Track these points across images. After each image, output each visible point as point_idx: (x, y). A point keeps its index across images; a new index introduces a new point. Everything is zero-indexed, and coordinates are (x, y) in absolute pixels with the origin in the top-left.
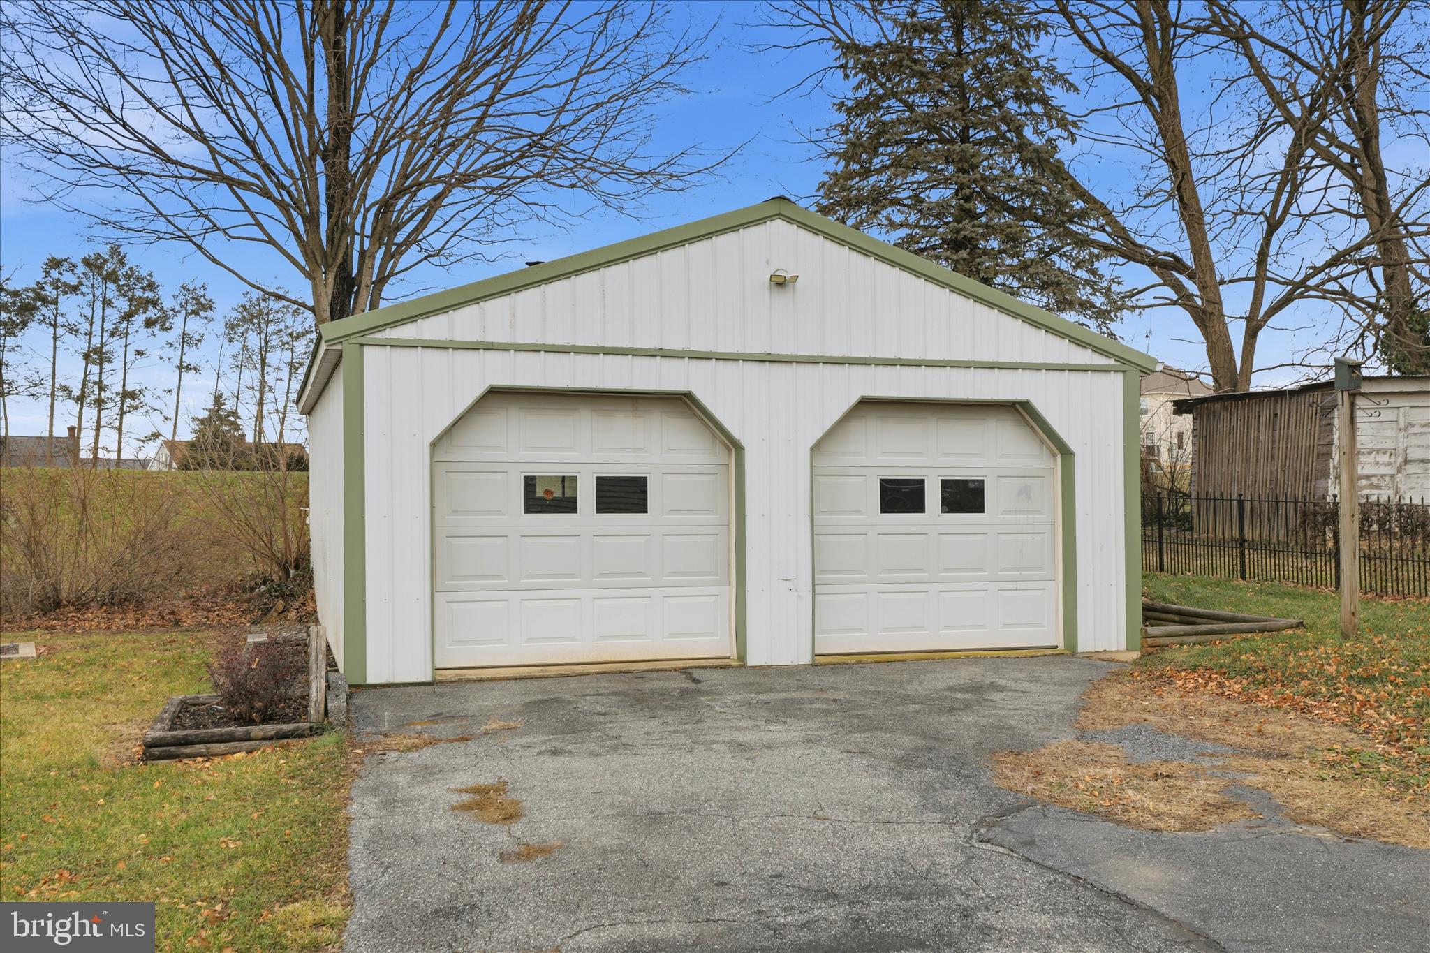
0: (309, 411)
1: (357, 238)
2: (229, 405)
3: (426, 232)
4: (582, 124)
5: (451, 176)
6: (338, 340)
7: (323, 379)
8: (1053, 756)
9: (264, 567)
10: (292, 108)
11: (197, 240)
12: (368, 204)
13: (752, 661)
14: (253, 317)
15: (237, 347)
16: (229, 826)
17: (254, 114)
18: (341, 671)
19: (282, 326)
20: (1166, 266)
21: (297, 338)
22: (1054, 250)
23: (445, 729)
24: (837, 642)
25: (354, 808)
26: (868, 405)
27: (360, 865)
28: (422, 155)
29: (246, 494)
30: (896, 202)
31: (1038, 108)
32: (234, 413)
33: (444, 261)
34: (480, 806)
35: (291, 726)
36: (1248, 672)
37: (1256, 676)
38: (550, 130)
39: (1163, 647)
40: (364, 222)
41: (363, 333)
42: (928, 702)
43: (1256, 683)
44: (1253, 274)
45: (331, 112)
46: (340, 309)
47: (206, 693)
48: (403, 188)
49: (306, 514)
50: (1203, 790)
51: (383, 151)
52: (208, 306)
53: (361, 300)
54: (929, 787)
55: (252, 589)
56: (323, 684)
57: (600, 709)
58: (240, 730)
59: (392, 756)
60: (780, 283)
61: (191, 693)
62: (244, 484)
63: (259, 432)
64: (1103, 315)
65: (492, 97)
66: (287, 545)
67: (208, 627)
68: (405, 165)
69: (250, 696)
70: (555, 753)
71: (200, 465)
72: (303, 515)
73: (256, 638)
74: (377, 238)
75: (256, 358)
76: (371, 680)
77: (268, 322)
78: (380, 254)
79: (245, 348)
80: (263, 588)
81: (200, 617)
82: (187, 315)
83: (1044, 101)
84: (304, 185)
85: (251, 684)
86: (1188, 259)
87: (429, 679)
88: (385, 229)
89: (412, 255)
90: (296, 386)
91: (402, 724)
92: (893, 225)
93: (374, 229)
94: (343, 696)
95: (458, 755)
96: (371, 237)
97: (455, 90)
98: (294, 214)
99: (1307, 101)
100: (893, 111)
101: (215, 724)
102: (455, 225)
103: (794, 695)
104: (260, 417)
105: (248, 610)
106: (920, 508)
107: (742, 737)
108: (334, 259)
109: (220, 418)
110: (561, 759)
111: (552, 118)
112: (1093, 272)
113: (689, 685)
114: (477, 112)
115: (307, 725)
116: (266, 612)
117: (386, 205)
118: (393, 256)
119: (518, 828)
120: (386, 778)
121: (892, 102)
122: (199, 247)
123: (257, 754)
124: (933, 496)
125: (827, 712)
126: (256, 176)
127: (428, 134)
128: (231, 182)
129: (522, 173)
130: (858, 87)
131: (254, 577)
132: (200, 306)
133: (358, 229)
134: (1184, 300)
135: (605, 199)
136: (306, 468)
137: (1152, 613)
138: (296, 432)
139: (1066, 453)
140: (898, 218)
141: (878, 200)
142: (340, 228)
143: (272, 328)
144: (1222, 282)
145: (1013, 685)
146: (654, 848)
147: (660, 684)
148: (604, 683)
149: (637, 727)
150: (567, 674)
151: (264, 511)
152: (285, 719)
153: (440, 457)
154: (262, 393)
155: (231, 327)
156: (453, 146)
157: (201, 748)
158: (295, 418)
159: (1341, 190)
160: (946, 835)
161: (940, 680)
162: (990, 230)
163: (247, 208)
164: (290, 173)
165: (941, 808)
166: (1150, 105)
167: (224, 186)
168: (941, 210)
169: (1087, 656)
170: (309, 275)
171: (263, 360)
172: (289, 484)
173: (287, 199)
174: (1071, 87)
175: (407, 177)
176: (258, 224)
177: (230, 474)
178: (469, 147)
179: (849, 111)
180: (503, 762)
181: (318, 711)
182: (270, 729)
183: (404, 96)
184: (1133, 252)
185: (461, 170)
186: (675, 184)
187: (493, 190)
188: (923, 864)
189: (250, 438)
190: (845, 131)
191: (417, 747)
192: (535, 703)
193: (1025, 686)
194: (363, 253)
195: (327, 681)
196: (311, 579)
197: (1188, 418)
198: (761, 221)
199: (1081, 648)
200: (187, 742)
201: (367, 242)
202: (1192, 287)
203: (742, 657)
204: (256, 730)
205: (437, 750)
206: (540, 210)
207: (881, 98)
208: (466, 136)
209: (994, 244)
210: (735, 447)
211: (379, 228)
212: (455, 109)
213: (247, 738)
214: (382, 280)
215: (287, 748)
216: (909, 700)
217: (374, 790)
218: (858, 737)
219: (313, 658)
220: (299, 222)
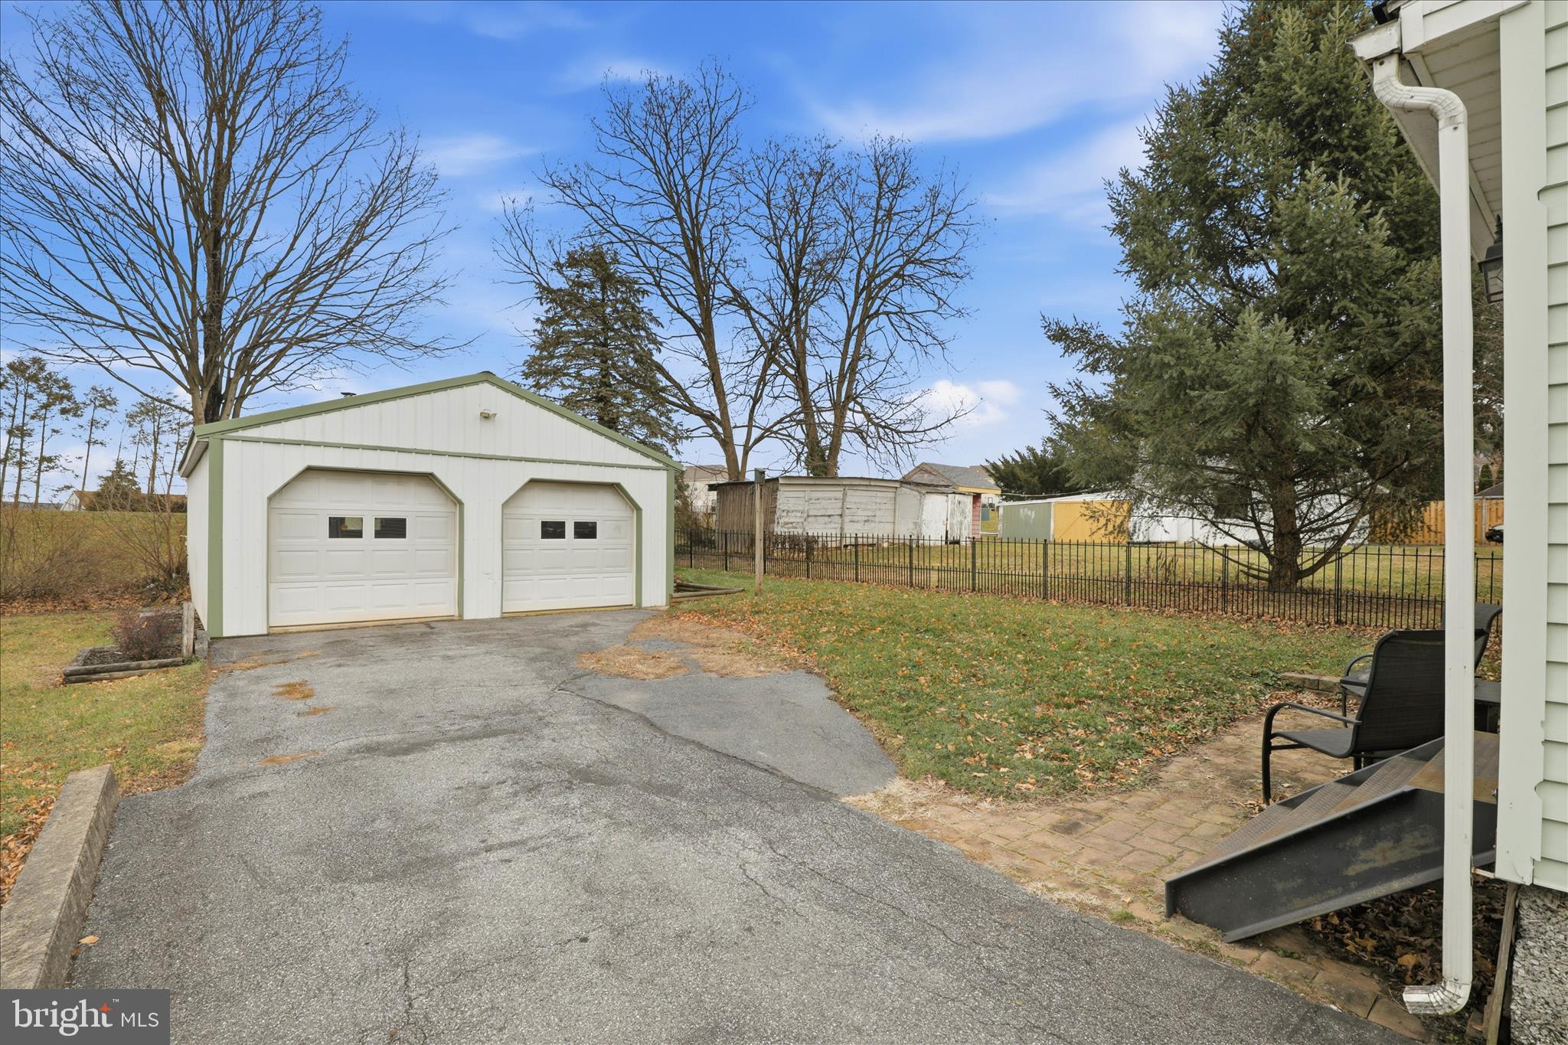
0: (188, 475)
1: (226, 370)
2: (128, 469)
3: (274, 370)
4: (380, 315)
5: (291, 339)
6: (206, 435)
7: (196, 457)
8: (609, 653)
9: (153, 573)
10: (181, 288)
11: (106, 365)
12: (234, 350)
13: (467, 616)
14: (148, 411)
15: (135, 430)
16: (125, 712)
17: (153, 290)
18: (206, 628)
19: (171, 418)
20: (708, 417)
21: (183, 426)
22: (651, 406)
23: (275, 657)
24: (515, 606)
25: (210, 699)
26: (534, 482)
27: (211, 723)
28: (271, 326)
29: (140, 526)
30: (568, 374)
31: (643, 333)
32: (133, 474)
33: (286, 388)
34: (289, 693)
35: (170, 660)
36: (711, 612)
37: (714, 613)
38: (359, 316)
39: (680, 603)
40: (230, 360)
41: (223, 432)
42: (556, 633)
43: (714, 617)
44: (746, 424)
45: (208, 293)
46: (212, 414)
47: (108, 644)
48: (259, 342)
49: (185, 540)
50: (672, 661)
51: (246, 318)
52: (114, 402)
53: (227, 408)
54: (543, 669)
55: (144, 587)
56: (192, 636)
57: (371, 643)
58: (134, 664)
59: (236, 673)
60: (486, 417)
61: (99, 645)
62: (138, 521)
63: (151, 489)
64: (673, 441)
65: (321, 295)
66: (171, 558)
67: (110, 610)
68: (261, 329)
69: (140, 644)
70: (339, 666)
71: (105, 508)
72: (183, 540)
73: (148, 613)
74: (240, 371)
75: (151, 438)
76: (225, 635)
77: (160, 416)
78: (242, 381)
79: (142, 431)
80: (152, 585)
81: (104, 604)
82: (96, 407)
83: (646, 329)
84: (188, 336)
85: (142, 638)
86: (718, 414)
87: (265, 632)
88: (246, 365)
89: (266, 382)
90: (180, 457)
91: (244, 657)
92: (564, 387)
93: (237, 366)
94: (206, 643)
95: (280, 670)
96: (236, 370)
97: (298, 287)
98: (180, 353)
99: (770, 345)
100: (568, 326)
101: (115, 661)
102: (294, 367)
103: (486, 632)
104: (152, 477)
105: (141, 599)
106: (562, 535)
107: (450, 653)
108: (208, 382)
109: (120, 477)
110: (342, 669)
111: (360, 311)
112: (669, 419)
113: (428, 630)
114: (312, 302)
115: (180, 659)
116: (154, 599)
117: (247, 352)
118: (250, 383)
119: (309, 701)
120: (231, 683)
121: (567, 320)
122: (107, 369)
123: (145, 677)
124: (570, 530)
125: (500, 640)
126: (153, 328)
127: (276, 313)
128: (133, 331)
129: (341, 340)
130: (547, 311)
131: (145, 579)
132: (107, 402)
133: (226, 364)
134: (716, 435)
135: (392, 360)
136: (185, 511)
137: (680, 587)
138: (180, 487)
139: (638, 509)
140: (567, 383)
141: (557, 372)
142: (212, 364)
143: (163, 419)
144: (735, 427)
145: (603, 623)
146: (387, 705)
147: (408, 631)
148: (377, 631)
149: (390, 651)
150: (354, 627)
151: (154, 538)
152: (166, 656)
153: (275, 505)
154: (155, 461)
155: (132, 417)
156: (294, 321)
157: (107, 675)
158: (178, 479)
159: (790, 388)
160: (544, 689)
161: (565, 623)
162: (616, 394)
163: (146, 348)
164: (178, 327)
165: (546, 678)
166: (701, 338)
167: (128, 333)
168: (591, 380)
169: (646, 609)
170: (189, 391)
171: (156, 441)
172: (173, 520)
173: (175, 343)
174: (659, 324)
175: (262, 337)
176: (153, 357)
177: (128, 515)
178: (305, 321)
179: (543, 322)
180: (307, 672)
181: (188, 651)
182: (155, 662)
183: (262, 287)
184: (692, 409)
185: (299, 336)
186: (437, 353)
187: (318, 349)
188: (528, 701)
189: (144, 490)
190: (540, 333)
191: (253, 668)
192: (332, 643)
193: (610, 623)
194: (229, 380)
195: (195, 635)
196: (188, 579)
197: (715, 493)
198: (476, 383)
199: (644, 604)
200: (95, 672)
201: (232, 374)
202: (720, 430)
203: (461, 615)
204: (144, 663)
205: (266, 668)
206: (349, 364)
207: (561, 318)
208: (304, 315)
209: (619, 400)
210: (458, 503)
211: (241, 365)
212: (296, 299)
213: (139, 668)
214: (243, 397)
215: (167, 672)
216: (548, 632)
217: (223, 689)
218: (514, 650)
219: (185, 621)
220: (183, 358)
